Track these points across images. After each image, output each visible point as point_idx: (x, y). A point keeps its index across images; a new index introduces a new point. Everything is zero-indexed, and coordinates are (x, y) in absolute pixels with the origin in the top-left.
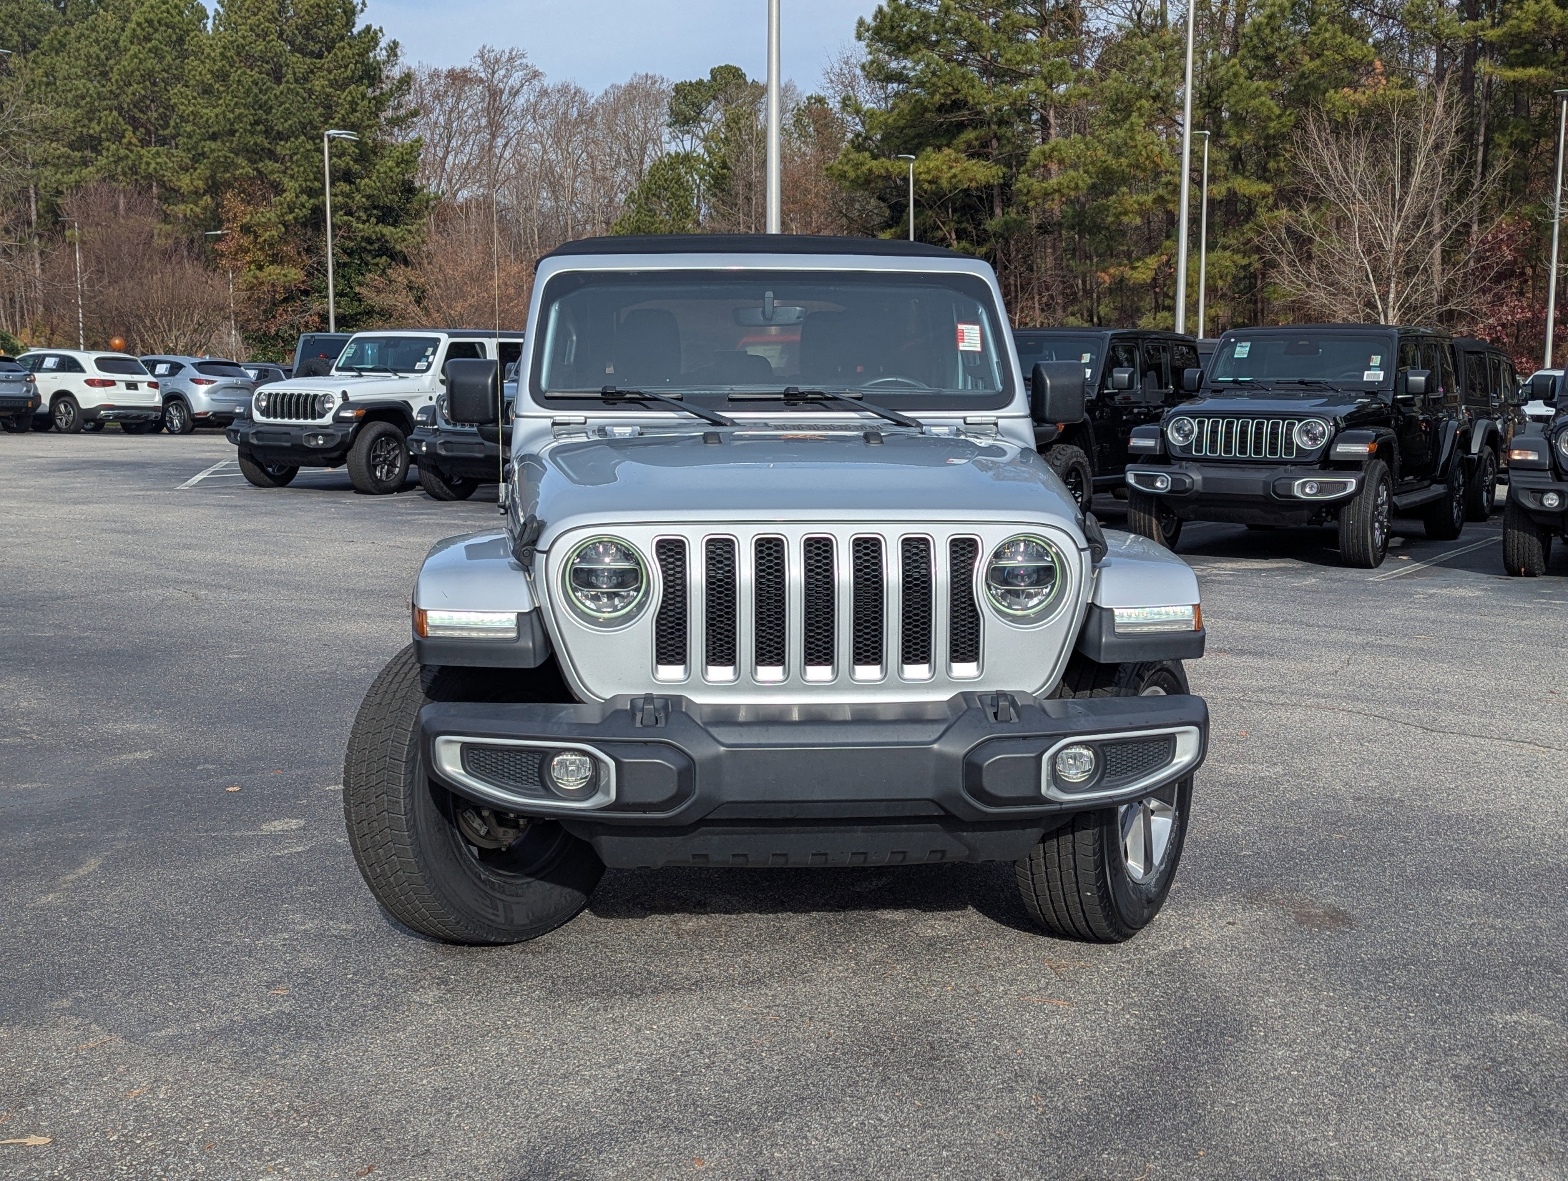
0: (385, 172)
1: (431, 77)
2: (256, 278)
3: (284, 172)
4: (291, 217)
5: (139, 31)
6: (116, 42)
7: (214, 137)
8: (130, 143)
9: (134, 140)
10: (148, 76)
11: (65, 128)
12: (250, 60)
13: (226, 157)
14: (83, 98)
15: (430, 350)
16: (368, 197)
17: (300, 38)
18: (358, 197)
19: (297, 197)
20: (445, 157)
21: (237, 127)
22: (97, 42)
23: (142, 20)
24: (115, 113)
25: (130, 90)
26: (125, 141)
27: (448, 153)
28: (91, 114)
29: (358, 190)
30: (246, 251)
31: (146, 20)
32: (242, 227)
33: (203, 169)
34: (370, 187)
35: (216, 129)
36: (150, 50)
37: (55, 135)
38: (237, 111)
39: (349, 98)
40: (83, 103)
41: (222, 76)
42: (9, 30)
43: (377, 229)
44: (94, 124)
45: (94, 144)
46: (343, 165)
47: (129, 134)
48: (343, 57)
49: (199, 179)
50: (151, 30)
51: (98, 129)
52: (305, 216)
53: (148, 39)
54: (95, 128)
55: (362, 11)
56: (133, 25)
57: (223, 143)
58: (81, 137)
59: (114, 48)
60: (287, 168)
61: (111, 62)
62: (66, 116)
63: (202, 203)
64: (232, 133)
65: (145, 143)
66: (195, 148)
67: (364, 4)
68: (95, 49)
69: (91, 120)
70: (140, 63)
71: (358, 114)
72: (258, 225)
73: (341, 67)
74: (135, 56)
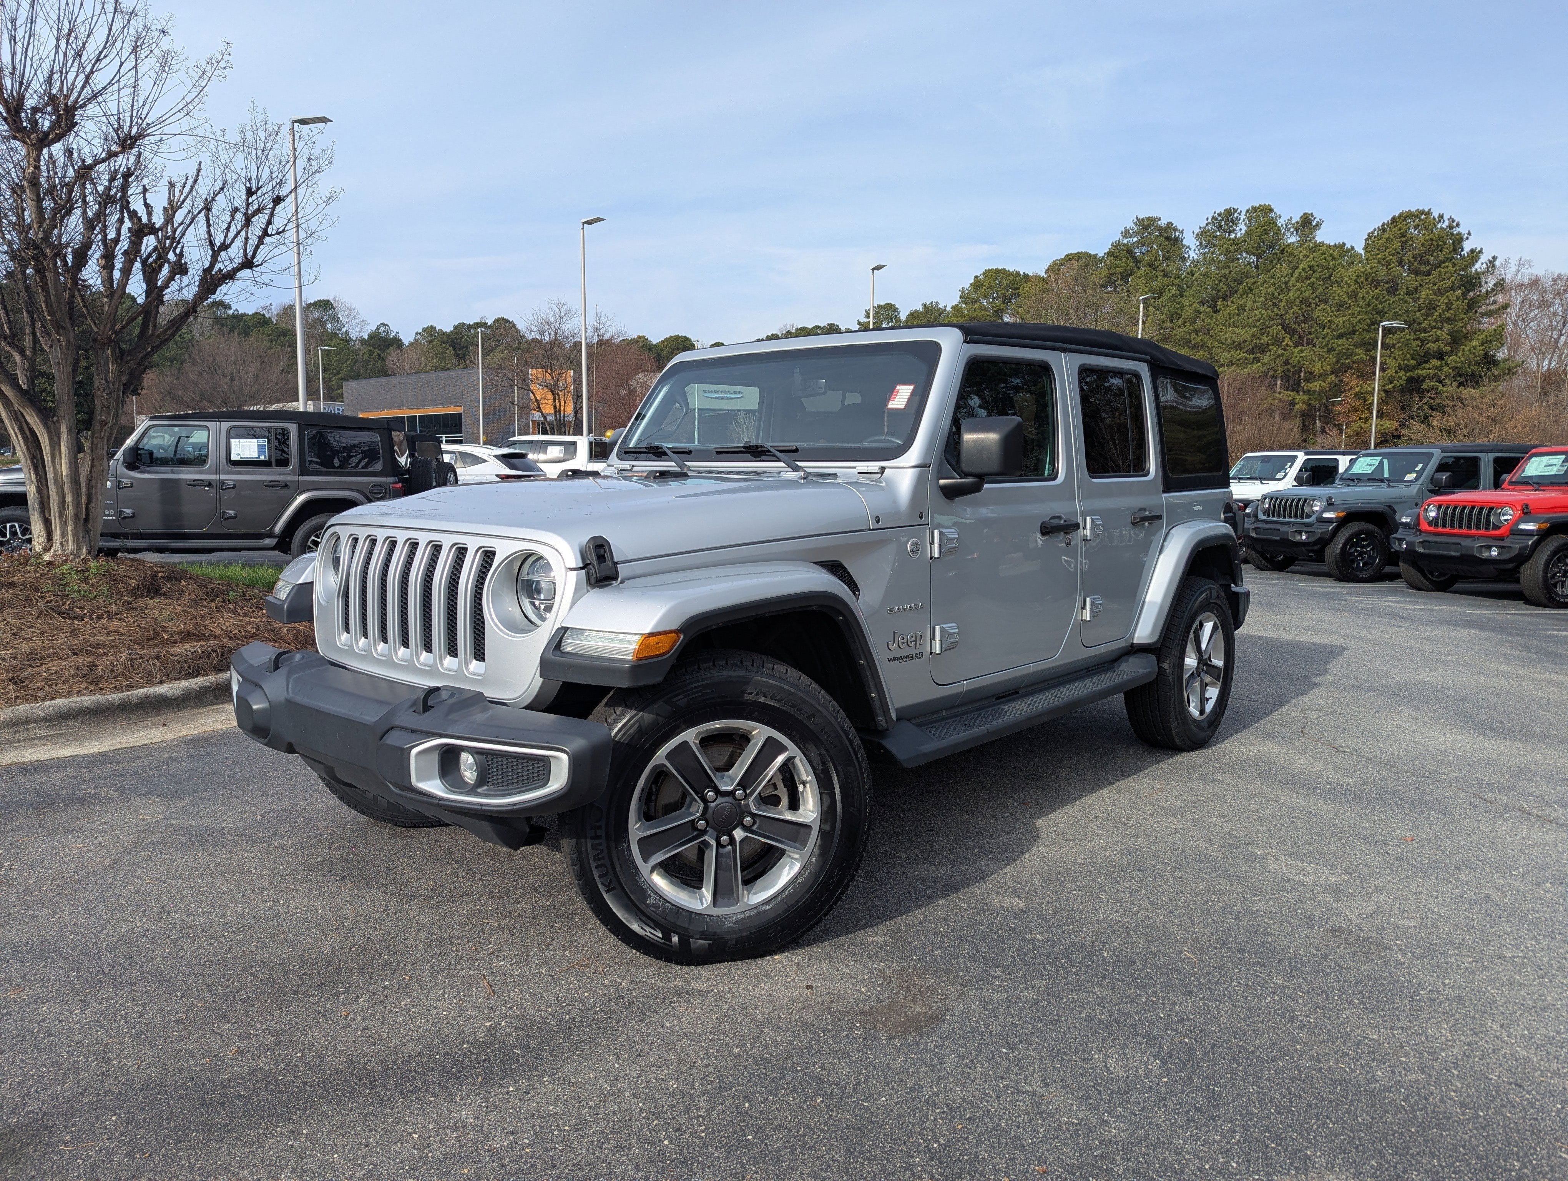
0: (1469, 350)
1: (1554, 280)
2: (1361, 428)
3: (1390, 356)
4: (1390, 386)
5: (1303, 274)
6: (1286, 283)
7: (1341, 336)
8: (1287, 345)
9: (1290, 343)
10: (1305, 302)
11: (1245, 342)
12: (1375, 283)
13: (1348, 349)
14: (1259, 320)
15: (1289, 464)
16: (1454, 369)
17: (1415, 264)
18: (1446, 369)
19: (1396, 372)
20: (1559, 338)
21: (1357, 328)
22: (1274, 284)
23: (1306, 267)
24: (1280, 327)
25: (1291, 312)
26: (1284, 344)
27: (1561, 335)
28: (1263, 331)
29: (1447, 365)
30: (1356, 410)
31: (1309, 267)
32: (1356, 395)
33: (1332, 358)
34: (1456, 362)
35: (1342, 331)
36: (1309, 285)
37: (1238, 347)
38: (1359, 317)
39: (1446, 301)
40: (1258, 324)
41: (1354, 295)
42: (1221, 284)
43: (1458, 390)
44: (1264, 337)
45: (1262, 349)
46: (1436, 347)
47: (1287, 339)
48: (1446, 273)
49: (1328, 365)
50: (1311, 272)
51: (1266, 340)
52: (1401, 385)
53: (1308, 278)
54: (1265, 339)
55: (1467, 238)
56: (1300, 270)
57: (1347, 339)
58: (1255, 346)
59: (1286, 287)
60: (1392, 353)
61: (1282, 296)
62: (1245, 334)
63: (1328, 380)
64: (1354, 332)
65: (1296, 345)
66: (1327, 345)
67: (1469, 234)
68: (1272, 289)
69: (1263, 334)
70: (1301, 294)
71: (1452, 312)
72: (1366, 392)
73: (1444, 279)
74: (1299, 290)
